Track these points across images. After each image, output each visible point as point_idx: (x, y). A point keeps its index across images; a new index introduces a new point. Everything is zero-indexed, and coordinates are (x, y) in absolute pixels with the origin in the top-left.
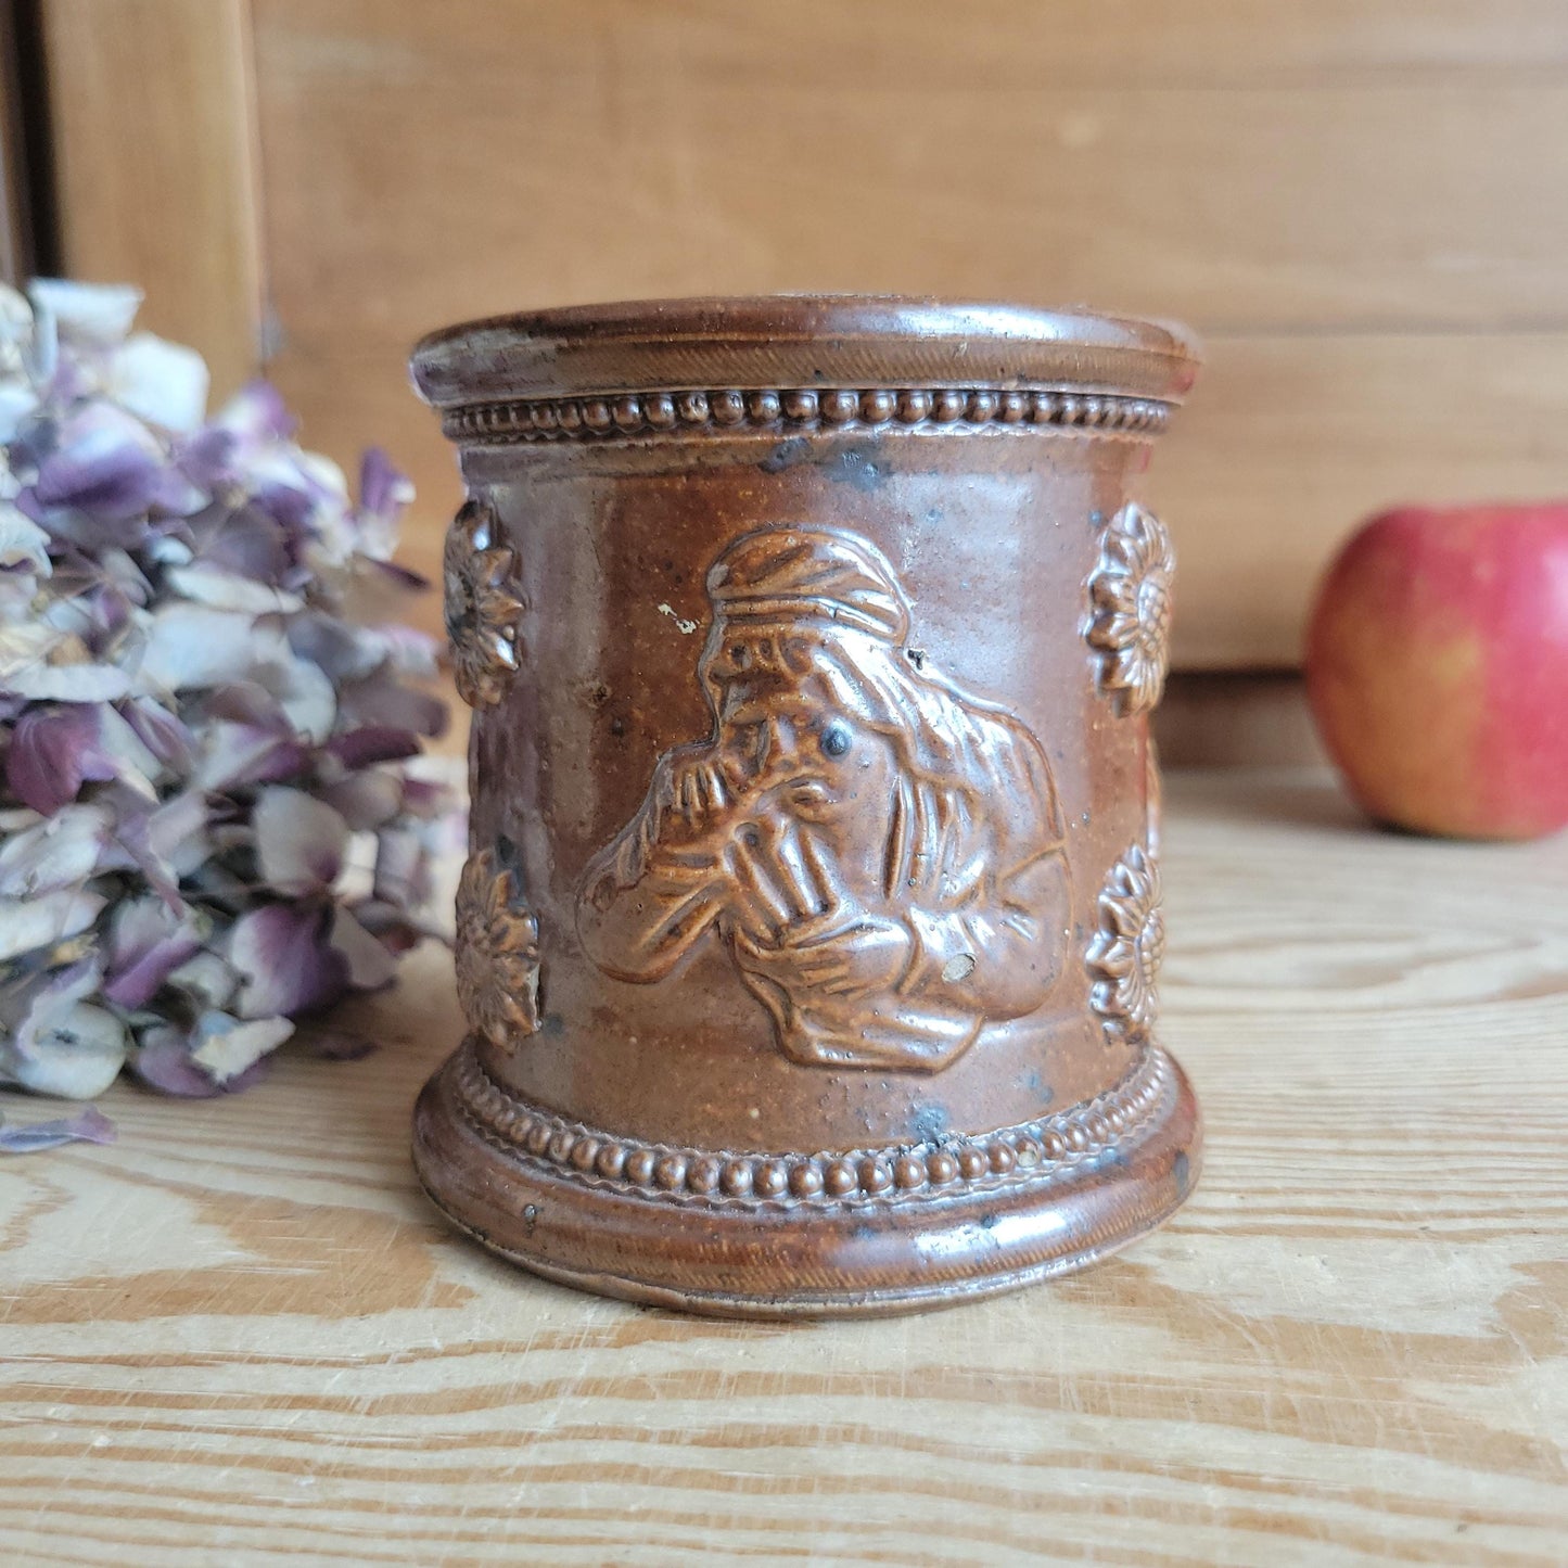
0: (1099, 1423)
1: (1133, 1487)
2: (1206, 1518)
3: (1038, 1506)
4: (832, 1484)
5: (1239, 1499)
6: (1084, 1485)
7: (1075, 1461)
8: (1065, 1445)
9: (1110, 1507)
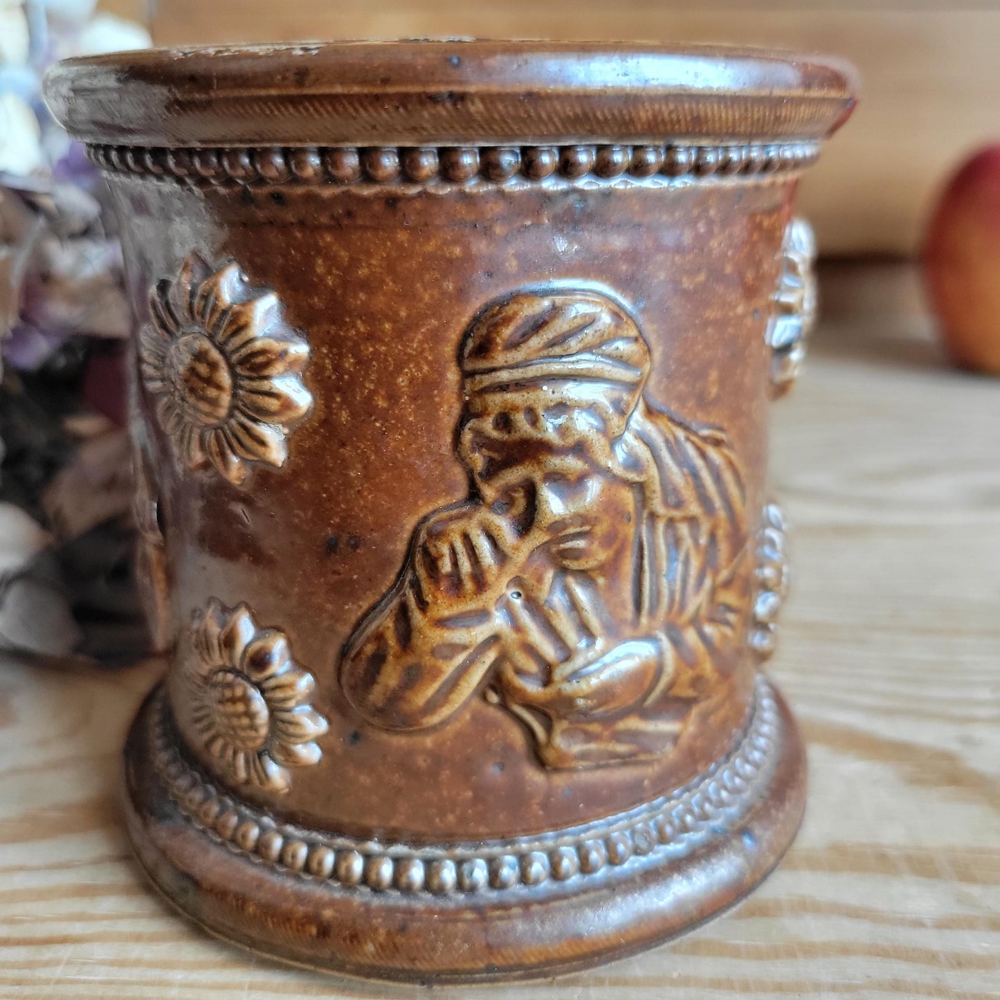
0: (975, 891)
3: (960, 964)
4: (809, 950)
6: (984, 945)
7: (969, 924)
8: (958, 910)
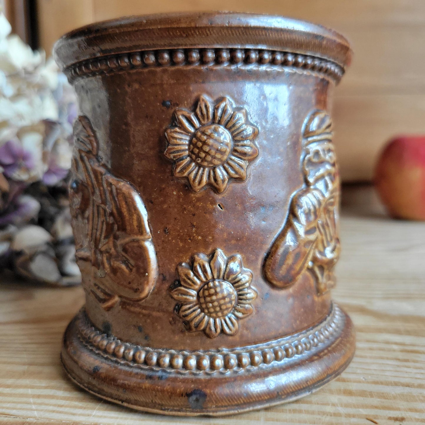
1: (375, 346)
2: (394, 351)
5: (401, 347)
9: (371, 349)
